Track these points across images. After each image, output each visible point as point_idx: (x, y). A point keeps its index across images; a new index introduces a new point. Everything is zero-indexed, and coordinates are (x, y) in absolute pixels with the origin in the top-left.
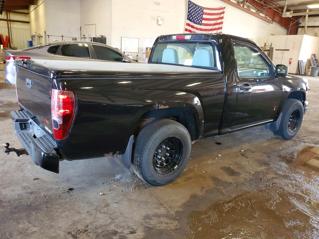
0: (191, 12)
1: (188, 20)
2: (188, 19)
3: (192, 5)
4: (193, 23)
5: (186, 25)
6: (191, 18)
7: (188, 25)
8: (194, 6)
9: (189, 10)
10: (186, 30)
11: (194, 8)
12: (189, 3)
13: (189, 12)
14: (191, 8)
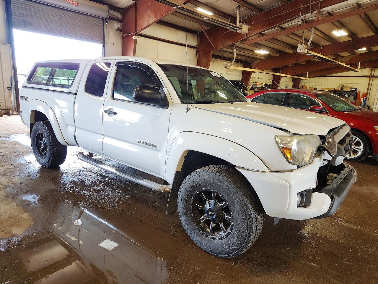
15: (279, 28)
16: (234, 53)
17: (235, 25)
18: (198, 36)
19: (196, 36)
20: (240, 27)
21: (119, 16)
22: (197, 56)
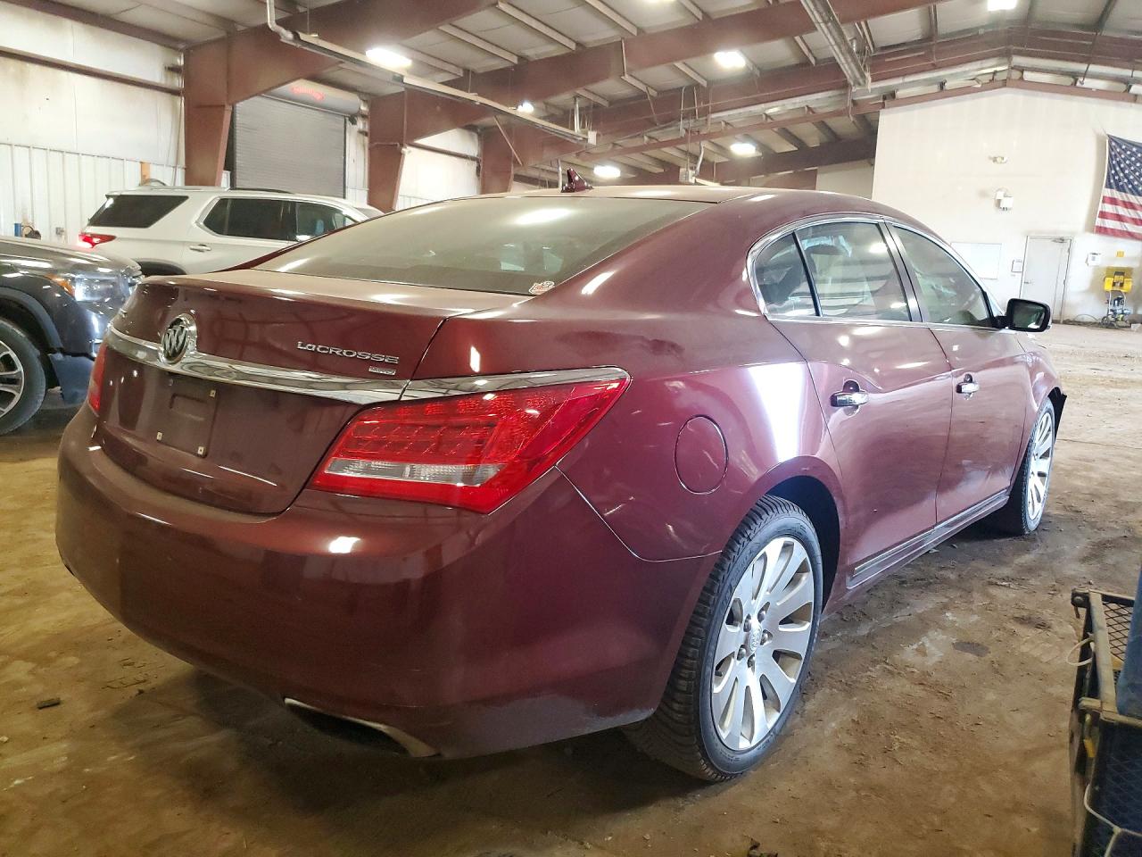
0: (1122, 166)
1: (1109, 190)
2: (1109, 185)
3: (1124, 147)
4: (1129, 195)
5: (1104, 202)
6: (1121, 183)
7: (1113, 201)
8: (1134, 149)
9: (1114, 162)
10: (1103, 215)
11: (1133, 154)
12: (1113, 144)
13: (1111, 166)
14: (1123, 156)
15: (646, 138)
16: (557, 173)
17: (571, 132)
18: (479, 135)
19: (476, 136)
20: (585, 136)
21: (364, 108)
22: (478, 175)
